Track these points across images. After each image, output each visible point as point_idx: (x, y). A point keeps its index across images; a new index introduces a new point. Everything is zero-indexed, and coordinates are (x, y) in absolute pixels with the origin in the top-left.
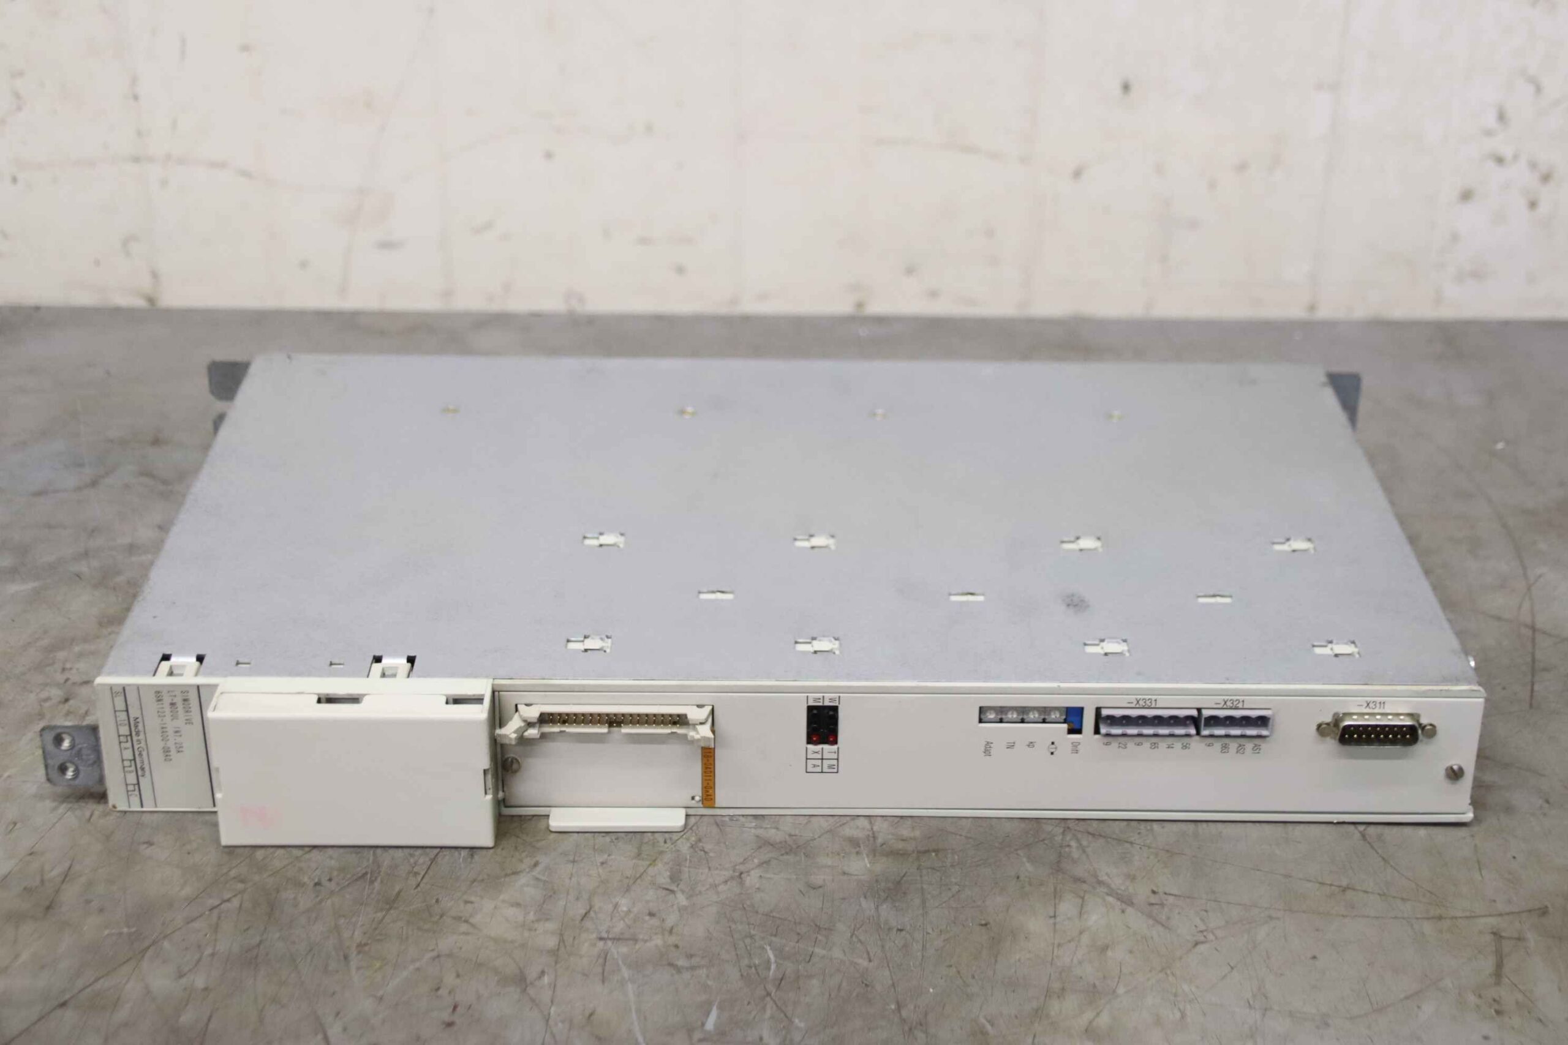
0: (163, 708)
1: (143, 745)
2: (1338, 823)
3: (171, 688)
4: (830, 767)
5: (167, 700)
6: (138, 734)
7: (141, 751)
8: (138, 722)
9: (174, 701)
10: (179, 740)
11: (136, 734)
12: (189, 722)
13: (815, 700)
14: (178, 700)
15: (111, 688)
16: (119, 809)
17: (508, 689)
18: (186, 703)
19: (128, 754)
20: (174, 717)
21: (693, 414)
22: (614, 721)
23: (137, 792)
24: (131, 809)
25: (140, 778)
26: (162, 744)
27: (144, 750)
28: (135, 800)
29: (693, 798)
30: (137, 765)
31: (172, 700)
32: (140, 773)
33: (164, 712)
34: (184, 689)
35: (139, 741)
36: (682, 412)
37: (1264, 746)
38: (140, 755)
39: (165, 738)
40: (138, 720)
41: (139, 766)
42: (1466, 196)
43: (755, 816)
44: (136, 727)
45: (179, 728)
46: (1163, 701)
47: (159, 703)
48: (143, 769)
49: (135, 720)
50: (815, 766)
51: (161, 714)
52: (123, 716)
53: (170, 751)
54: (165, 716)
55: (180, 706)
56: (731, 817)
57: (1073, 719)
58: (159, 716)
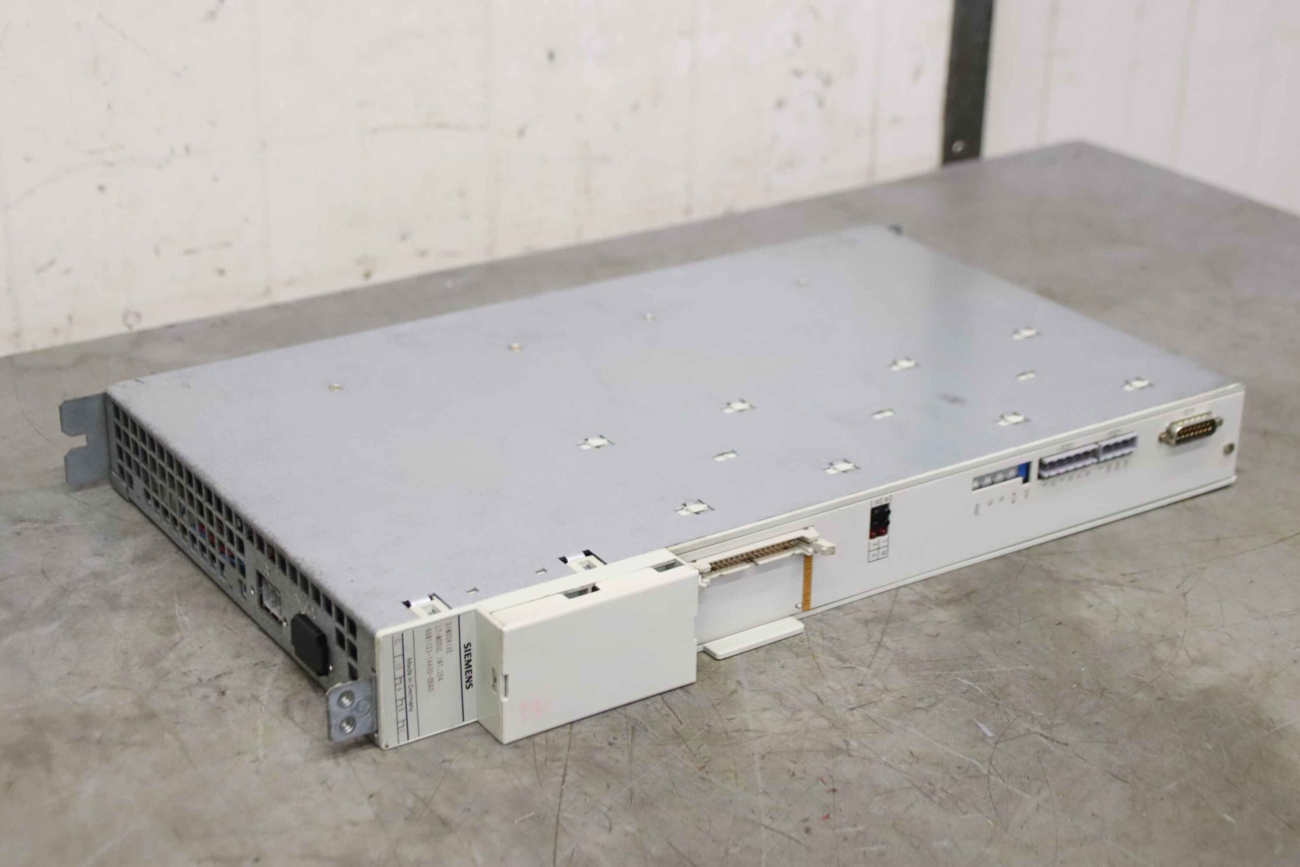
0: (430, 644)
1: (413, 682)
2: (1169, 505)
3: (437, 624)
4: (883, 553)
5: (434, 635)
6: (409, 674)
7: (411, 689)
8: (410, 663)
9: (440, 635)
10: (441, 669)
11: (409, 673)
12: (450, 650)
13: (877, 502)
14: (443, 634)
15: (393, 637)
16: (390, 747)
17: (683, 552)
18: (449, 633)
19: (401, 695)
20: (439, 649)
21: (520, 348)
22: (749, 558)
23: (405, 727)
24: (400, 744)
25: (409, 713)
26: (428, 677)
27: (413, 687)
28: (403, 734)
29: (797, 607)
30: (407, 703)
31: (439, 634)
32: (408, 709)
33: (431, 647)
34: (447, 622)
35: (410, 680)
36: (510, 348)
37: (1132, 460)
38: (410, 691)
39: (430, 671)
40: (410, 661)
41: (408, 702)
42: (780, 104)
43: (837, 608)
44: (409, 667)
45: (441, 658)
46: (1078, 442)
47: (428, 639)
48: (411, 704)
49: (408, 661)
50: (874, 555)
51: (428, 650)
52: (399, 660)
53: (433, 681)
54: (431, 651)
55: (444, 638)
56: (822, 613)
57: (1024, 471)
58: (427, 652)
